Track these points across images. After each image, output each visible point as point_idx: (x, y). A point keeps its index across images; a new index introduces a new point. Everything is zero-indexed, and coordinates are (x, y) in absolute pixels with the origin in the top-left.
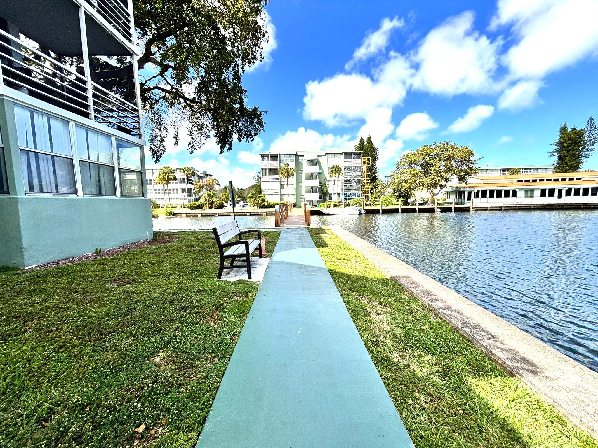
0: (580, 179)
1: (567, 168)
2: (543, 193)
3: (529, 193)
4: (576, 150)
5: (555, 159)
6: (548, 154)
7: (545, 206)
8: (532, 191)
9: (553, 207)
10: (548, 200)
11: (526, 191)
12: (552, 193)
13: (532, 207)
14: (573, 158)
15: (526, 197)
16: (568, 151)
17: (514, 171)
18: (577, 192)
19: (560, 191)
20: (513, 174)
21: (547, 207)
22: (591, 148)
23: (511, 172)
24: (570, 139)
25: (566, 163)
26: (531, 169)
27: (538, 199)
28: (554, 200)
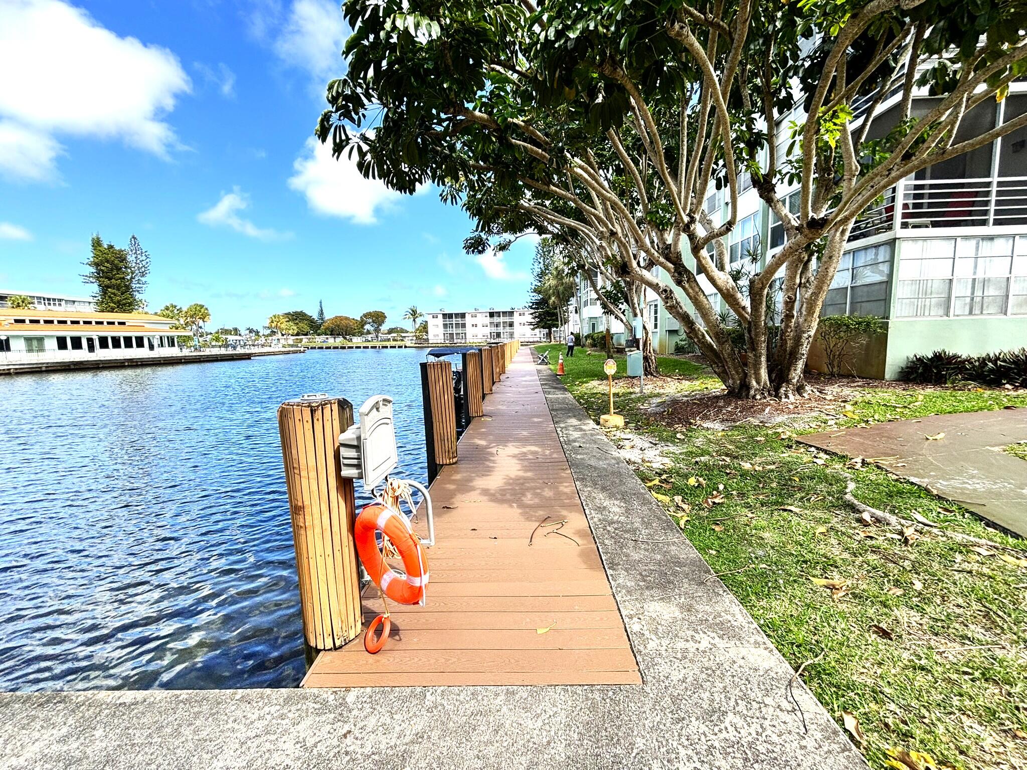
0: (123, 323)
1: (112, 305)
2: (62, 343)
3: (35, 343)
4: (120, 278)
5: (95, 288)
6: (82, 279)
7: (69, 366)
8: (40, 340)
9: (82, 366)
10: (71, 355)
11: (28, 340)
12: (77, 343)
13: (44, 369)
14: (118, 290)
15: (30, 350)
16: (110, 279)
17: (20, 301)
18: (116, 343)
19: (90, 341)
20: (18, 306)
21: (72, 367)
22: (143, 279)
23: (14, 301)
24: (108, 261)
25: (110, 297)
26: (60, 300)
27: (52, 354)
28: (82, 355)
